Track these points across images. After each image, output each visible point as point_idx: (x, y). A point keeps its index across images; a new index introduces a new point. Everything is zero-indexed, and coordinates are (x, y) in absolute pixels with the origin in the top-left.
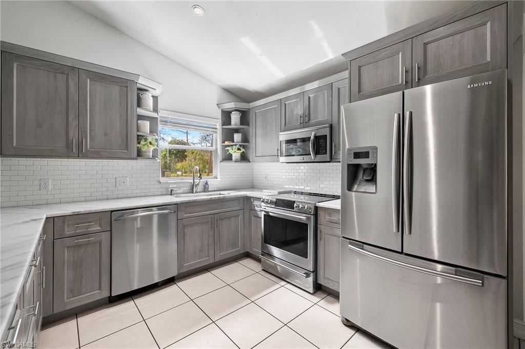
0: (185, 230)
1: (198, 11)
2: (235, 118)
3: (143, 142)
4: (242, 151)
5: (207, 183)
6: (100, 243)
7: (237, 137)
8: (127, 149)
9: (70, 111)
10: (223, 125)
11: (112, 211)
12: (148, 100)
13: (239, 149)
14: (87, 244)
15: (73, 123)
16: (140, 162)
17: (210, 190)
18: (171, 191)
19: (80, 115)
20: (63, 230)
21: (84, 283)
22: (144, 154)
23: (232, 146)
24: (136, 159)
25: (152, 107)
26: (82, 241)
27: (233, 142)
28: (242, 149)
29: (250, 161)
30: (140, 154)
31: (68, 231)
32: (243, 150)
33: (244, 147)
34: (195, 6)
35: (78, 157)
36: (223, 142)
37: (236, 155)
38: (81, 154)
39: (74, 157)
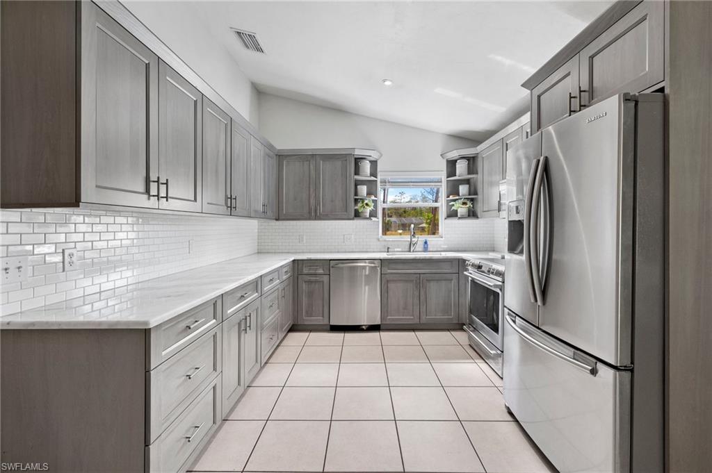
0: (389, 285)
1: (388, 83)
2: (461, 167)
3: (360, 205)
4: (468, 206)
5: (426, 243)
6: (323, 282)
7: (463, 189)
8: (346, 211)
9: (311, 186)
10: (447, 177)
11: (331, 260)
12: (366, 167)
13: (464, 204)
14: (316, 282)
15: (313, 195)
16: (357, 222)
17: (429, 250)
18: (388, 248)
19: (316, 189)
20: (303, 270)
21: (314, 308)
22: (361, 215)
23: (457, 199)
24: (353, 219)
25: (369, 173)
26: (313, 278)
27: (459, 195)
28: (468, 202)
29: (478, 217)
30: (357, 215)
31: (305, 271)
32: (469, 204)
33: (472, 200)
34: (384, 81)
35: (315, 219)
36: (448, 197)
37: (462, 210)
38: (317, 217)
39: (313, 220)
